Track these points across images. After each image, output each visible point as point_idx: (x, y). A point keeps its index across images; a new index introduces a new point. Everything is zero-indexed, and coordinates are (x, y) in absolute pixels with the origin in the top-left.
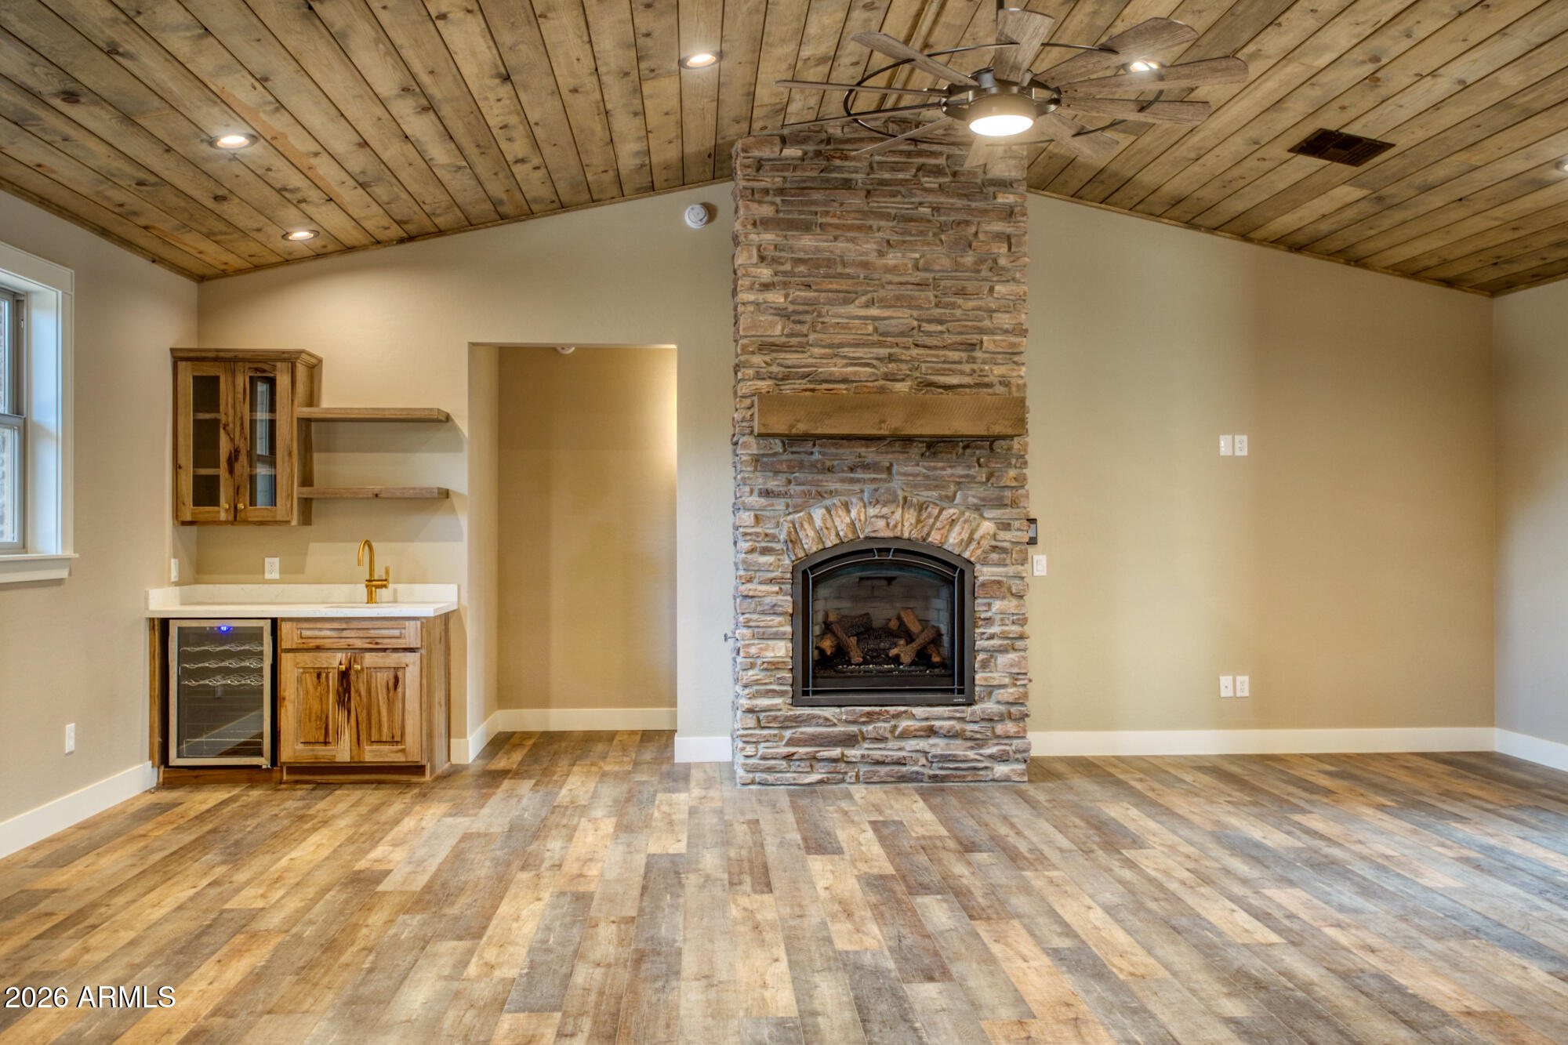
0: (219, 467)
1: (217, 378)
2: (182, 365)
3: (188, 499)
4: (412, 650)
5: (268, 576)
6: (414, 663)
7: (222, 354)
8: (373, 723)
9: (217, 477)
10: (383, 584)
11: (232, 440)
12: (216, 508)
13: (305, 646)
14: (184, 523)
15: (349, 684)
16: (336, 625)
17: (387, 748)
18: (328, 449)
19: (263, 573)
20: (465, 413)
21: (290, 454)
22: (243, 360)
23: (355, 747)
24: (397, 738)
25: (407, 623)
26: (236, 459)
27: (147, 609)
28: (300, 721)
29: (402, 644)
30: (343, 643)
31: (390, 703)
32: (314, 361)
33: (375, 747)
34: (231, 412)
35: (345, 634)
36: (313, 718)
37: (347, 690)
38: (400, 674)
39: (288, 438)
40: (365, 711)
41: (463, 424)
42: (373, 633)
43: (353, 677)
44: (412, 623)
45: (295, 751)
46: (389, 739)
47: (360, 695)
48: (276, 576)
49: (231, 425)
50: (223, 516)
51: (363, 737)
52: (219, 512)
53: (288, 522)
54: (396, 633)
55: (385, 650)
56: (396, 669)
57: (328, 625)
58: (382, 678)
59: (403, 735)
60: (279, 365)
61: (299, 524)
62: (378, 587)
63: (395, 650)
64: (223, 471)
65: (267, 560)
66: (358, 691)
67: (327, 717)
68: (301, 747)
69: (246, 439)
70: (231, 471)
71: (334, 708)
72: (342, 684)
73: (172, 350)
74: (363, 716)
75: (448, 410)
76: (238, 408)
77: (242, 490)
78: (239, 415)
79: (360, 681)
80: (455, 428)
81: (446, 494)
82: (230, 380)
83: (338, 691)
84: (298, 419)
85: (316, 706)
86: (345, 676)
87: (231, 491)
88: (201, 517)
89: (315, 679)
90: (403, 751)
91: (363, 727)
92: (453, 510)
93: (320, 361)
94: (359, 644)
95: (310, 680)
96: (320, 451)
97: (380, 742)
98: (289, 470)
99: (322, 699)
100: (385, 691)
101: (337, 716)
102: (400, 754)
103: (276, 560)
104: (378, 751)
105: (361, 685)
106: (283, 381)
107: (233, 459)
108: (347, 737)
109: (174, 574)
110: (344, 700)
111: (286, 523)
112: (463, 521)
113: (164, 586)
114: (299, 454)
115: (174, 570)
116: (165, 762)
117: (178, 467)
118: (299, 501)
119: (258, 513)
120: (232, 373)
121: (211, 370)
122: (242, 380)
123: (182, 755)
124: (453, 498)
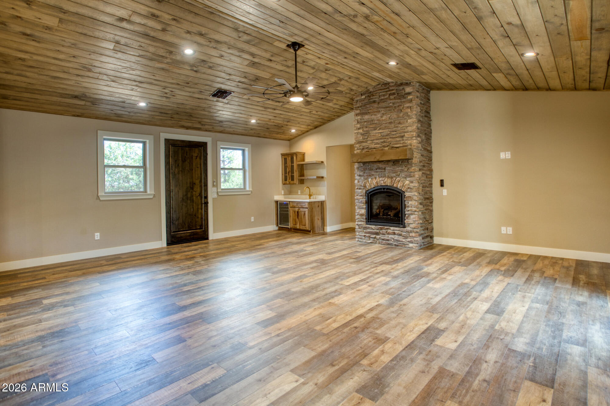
2: (283, 156)
3: (284, 180)
6: (307, 211)
7: (287, 154)
8: (302, 221)
11: (289, 169)
12: (287, 181)
13: (293, 207)
17: (304, 226)
18: (306, 169)
19: (298, 193)
20: (326, 161)
21: (296, 171)
24: (305, 224)
27: (273, 199)
28: (292, 220)
29: (305, 207)
31: (304, 218)
32: (304, 153)
33: (302, 226)
36: (294, 219)
37: (298, 215)
39: (296, 168)
40: (301, 219)
42: (302, 204)
44: (306, 203)
47: (300, 216)
48: (300, 194)
49: (288, 166)
50: (288, 183)
51: (300, 224)
55: (303, 208)
56: (305, 212)
57: (296, 203)
58: (303, 213)
60: (294, 155)
61: (298, 184)
64: (288, 175)
65: (298, 191)
68: (293, 225)
71: (296, 218)
73: (281, 154)
75: (323, 161)
76: (289, 163)
77: (290, 178)
79: (300, 214)
80: (324, 164)
84: (298, 165)
86: (298, 212)
88: (285, 183)
91: (300, 222)
92: (324, 181)
94: (300, 206)
95: (293, 213)
96: (305, 171)
98: (296, 174)
99: (295, 216)
100: (303, 216)
101: (297, 220)
102: (306, 228)
103: (300, 191)
106: (295, 158)
107: (289, 173)
108: (298, 224)
109: (283, 193)
110: (298, 217)
111: (296, 184)
112: (326, 182)
113: (279, 195)
114: (298, 171)
115: (283, 192)
116: (278, 226)
117: (282, 174)
118: (298, 180)
119: (292, 182)
120: (288, 157)
121: (286, 157)
122: (290, 158)
123: (280, 225)
124: (324, 178)
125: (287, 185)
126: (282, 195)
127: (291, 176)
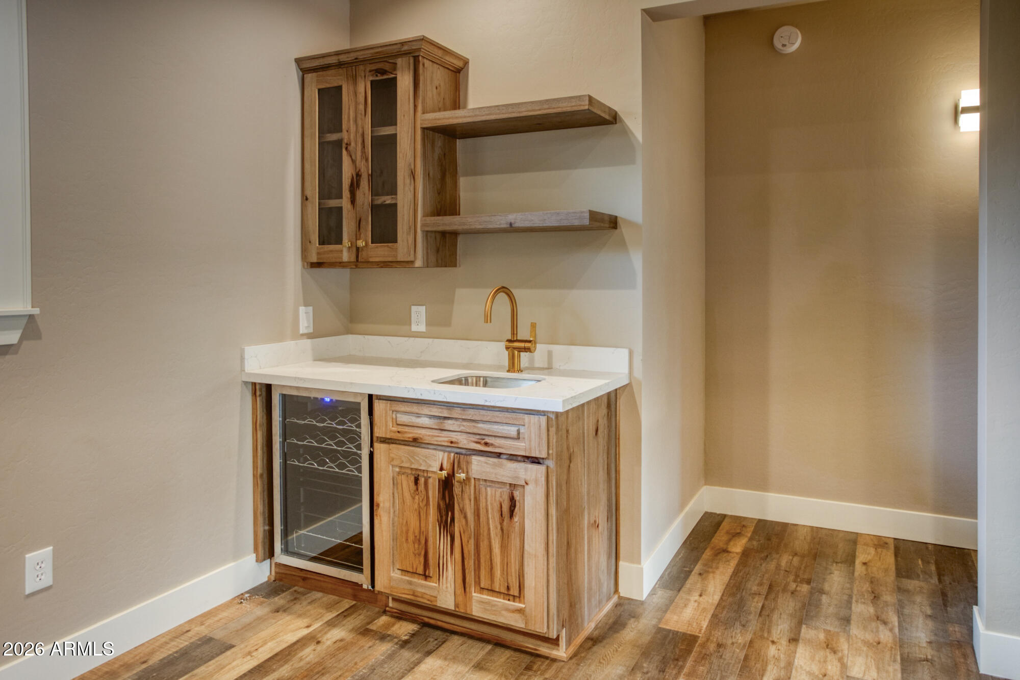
0: (341, 198)
1: (339, 88)
2: (309, 77)
3: (315, 238)
4: (536, 461)
5: (414, 328)
6: (536, 481)
7: (343, 58)
8: (482, 561)
9: (340, 209)
10: (527, 346)
11: (354, 161)
12: (338, 247)
13: (399, 436)
14: (314, 265)
15: (452, 497)
16: (435, 411)
17: (501, 601)
18: (476, 171)
19: (410, 325)
20: (639, 109)
21: (413, 175)
22: (364, 61)
23: (460, 591)
24: (514, 591)
25: (526, 418)
26: (358, 185)
27: (243, 370)
28: (394, 539)
29: (520, 448)
30: (444, 438)
31: (505, 535)
32: (459, 64)
33: (485, 597)
34: (353, 129)
35: (449, 424)
36: (411, 538)
37: (450, 507)
38: (517, 494)
39: (410, 154)
40: (472, 541)
41: (635, 124)
42: (483, 428)
43: (457, 490)
44: (534, 419)
45: (390, 579)
46: (503, 590)
47: (465, 517)
48: (422, 328)
49: (353, 144)
50: (346, 256)
51: (470, 578)
52: (341, 251)
53: (412, 262)
54: (512, 431)
55: (499, 455)
56: (513, 486)
57: (426, 410)
58: (493, 498)
59: (521, 587)
60: (400, 61)
61: (427, 265)
62: (521, 350)
63: (513, 458)
64: (345, 202)
65: (414, 308)
66: (462, 511)
67: (426, 541)
68: (396, 575)
69: (367, 160)
70: (353, 201)
71: (434, 527)
72: (444, 498)
73: (298, 61)
74: (470, 548)
75: (615, 108)
76: (360, 123)
77: (363, 223)
78: (360, 131)
79: (466, 496)
80: (626, 132)
81: (613, 223)
82: (351, 88)
83: (439, 505)
84: (424, 129)
85: (414, 523)
86: (447, 484)
87: (353, 225)
88: (325, 258)
89: (412, 484)
90: (520, 611)
91: (470, 564)
92: (622, 245)
93: (466, 62)
94: (465, 442)
95: (407, 483)
96: (466, 174)
97: (491, 591)
98: (411, 196)
99: (420, 514)
100: (497, 515)
101: (439, 544)
102: (517, 616)
103: (422, 309)
104: (488, 603)
105: (467, 501)
106: (404, 82)
107: (354, 186)
108: (451, 574)
109: (305, 325)
110: (446, 520)
111: (410, 263)
112: (637, 260)
113: (280, 337)
114: (427, 175)
115: (305, 320)
116: (271, 554)
117: (305, 199)
118: (426, 233)
119: (380, 252)
120: (354, 79)
121: (332, 79)
122: (364, 87)
123: (286, 551)
124: (624, 229)
125: (333, 272)
126: (297, 336)
127: (375, 209)
